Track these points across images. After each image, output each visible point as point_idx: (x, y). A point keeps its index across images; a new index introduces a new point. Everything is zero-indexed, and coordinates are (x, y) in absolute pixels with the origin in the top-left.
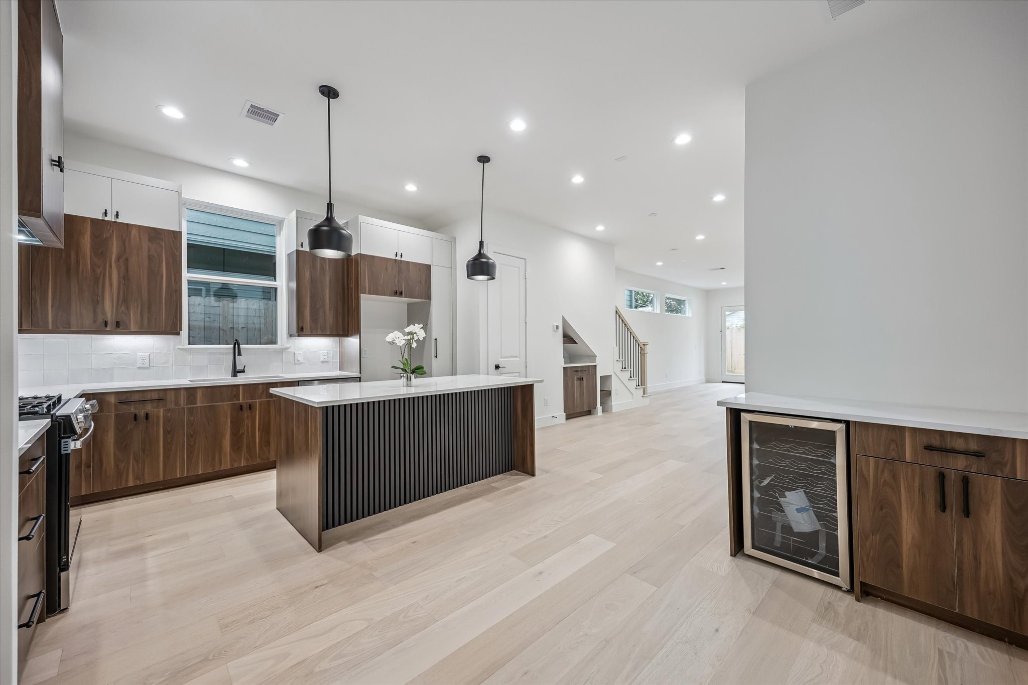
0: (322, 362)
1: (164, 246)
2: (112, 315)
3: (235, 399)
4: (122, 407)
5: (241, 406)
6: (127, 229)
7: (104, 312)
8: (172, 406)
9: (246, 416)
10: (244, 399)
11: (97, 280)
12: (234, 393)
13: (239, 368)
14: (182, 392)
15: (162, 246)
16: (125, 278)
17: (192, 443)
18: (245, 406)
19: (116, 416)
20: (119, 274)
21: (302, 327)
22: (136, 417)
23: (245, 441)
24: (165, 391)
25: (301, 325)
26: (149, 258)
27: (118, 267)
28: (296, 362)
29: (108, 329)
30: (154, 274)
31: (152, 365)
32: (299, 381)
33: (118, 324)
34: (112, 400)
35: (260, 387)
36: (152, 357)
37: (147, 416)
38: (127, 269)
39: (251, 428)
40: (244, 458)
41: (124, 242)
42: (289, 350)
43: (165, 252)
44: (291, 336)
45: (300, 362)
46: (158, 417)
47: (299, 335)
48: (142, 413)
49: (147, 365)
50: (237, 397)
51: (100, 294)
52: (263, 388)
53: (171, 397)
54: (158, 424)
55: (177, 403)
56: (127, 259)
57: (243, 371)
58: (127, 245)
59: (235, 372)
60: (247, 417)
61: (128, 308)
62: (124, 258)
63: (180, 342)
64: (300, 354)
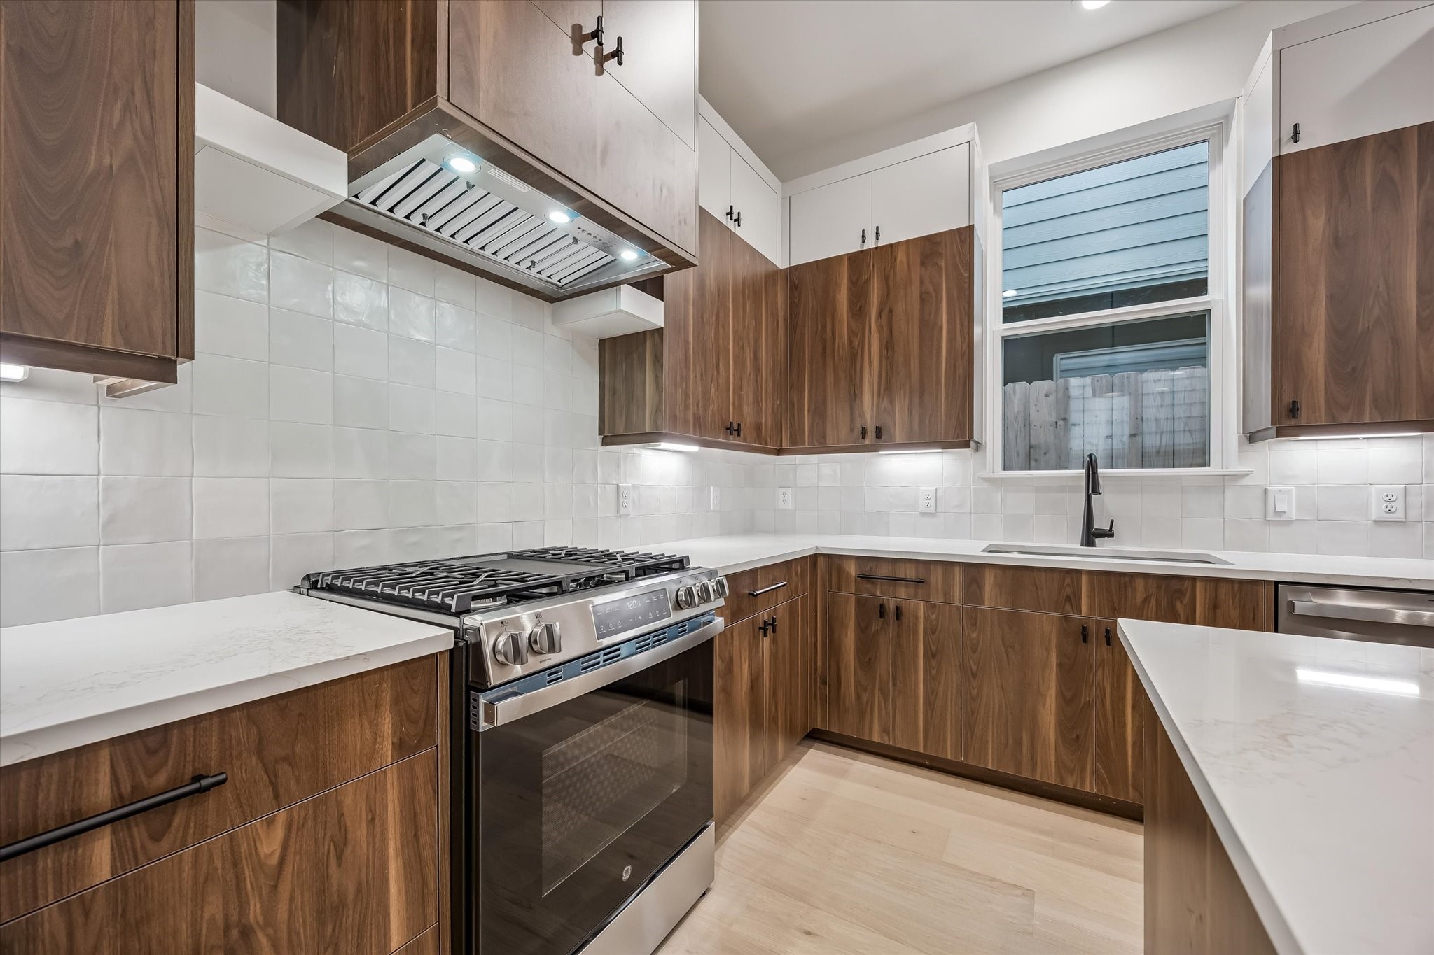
0: (1378, 522)
1: (944, 267)
2: (872, 416)
3: (1068, 607)
4: (865, 586)
5: (1084, 629)
6: (891, 254)
7: (862, 415)
8: (938, 598)
9: (1097, 657)
10: (1091, 608)
11: (855, 356)
12: (1068, 591)
13: (1100, 524)
14: (957, 570)
15: (940, 268)
16: (889, 345)
17: (975, 692)
18: (1093, 631)
19: (858, 601)
20: (880, 341)
21: (1295, 403)
22: (882, 611)
23: (1094, 725)
24: (927, 564)
25: (1287, 399)
26: (922, 299)
27: (880, 327)
28: (1270, 517)
29: (867, 442)
30: (928, 328)
31: (938, 510)
32: (1277, 583)
33: (879, 432)
34: (852, 569)
35: (1140, 584)
36: (939, 494)
37: (899, 613)
38: (891, 328)
39: (1112, 696)
40: (1093, 772)
41: (887, 279)
42: (1245, 482)
43: (946, 282)
44: (1252, 437)
45: (1285, 517)
46: (916, 618)
47: (1279, 434)
48: (891, 605)
49: (932, 509)
50: (1072, 600)
51: (858, 384)
52: (1146, 589)
53: (936, 577)
54: (916, 633)
55: (947, 594)
56: (891, 311)
57: (1109, 534)
58: (891, 284)
59: (1091, 536)
60: (1102, 663)
61: (892, 402)
62: (887, 311)
63: (984, 464)
64: (1288, 492)
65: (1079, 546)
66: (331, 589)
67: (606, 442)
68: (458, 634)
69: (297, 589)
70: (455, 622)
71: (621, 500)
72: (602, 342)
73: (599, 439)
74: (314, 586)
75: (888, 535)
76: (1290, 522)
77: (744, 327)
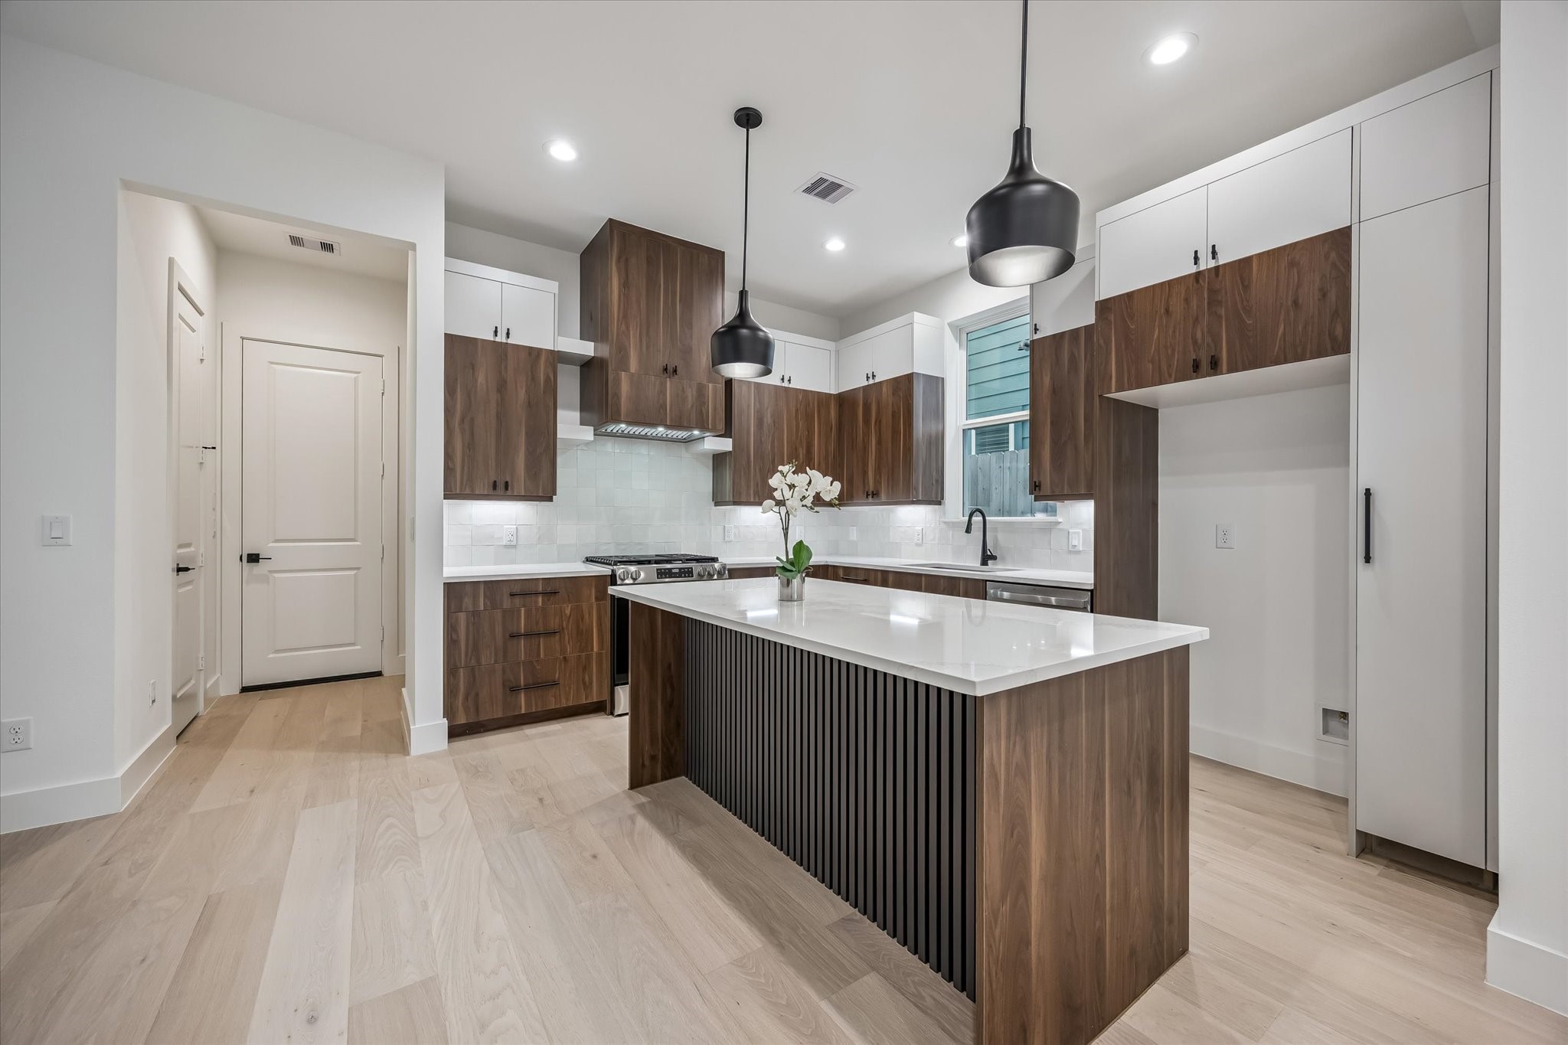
2: (872, 484)
6: (880, 388)
7: (868, 484)
11: (865, 449)
13: (989, 551)
14: (879, 574)
16: (879, 442)
20: (876, 440)
21: (1039, 483)
25: (1036, 480)
27: (876, 431)
28: (1071, 549)
29: (870, 500)
32: (986, 581)
33: (874, 494)
36: (924, 532)
38: (880, 432)
42: (1060, 526)
45: (1076, 549)
49: (920, 541)
53: (872, 578)
57: (993, 557)
61: (880, 476)
62: (879, 422)
63: (944, 514)
64: (1078, 533)
65: (979, 565)
66: (592, 561)
67: (717, 504)
68: (613, 571)
69: (584, 562)
70: (611, 567)
71: (726, 533)
72: (714, 455)
73: (713, 504)
74: (587, 560)
75: (900, 558)
76: (1079, 552)
77: (797, 437)
